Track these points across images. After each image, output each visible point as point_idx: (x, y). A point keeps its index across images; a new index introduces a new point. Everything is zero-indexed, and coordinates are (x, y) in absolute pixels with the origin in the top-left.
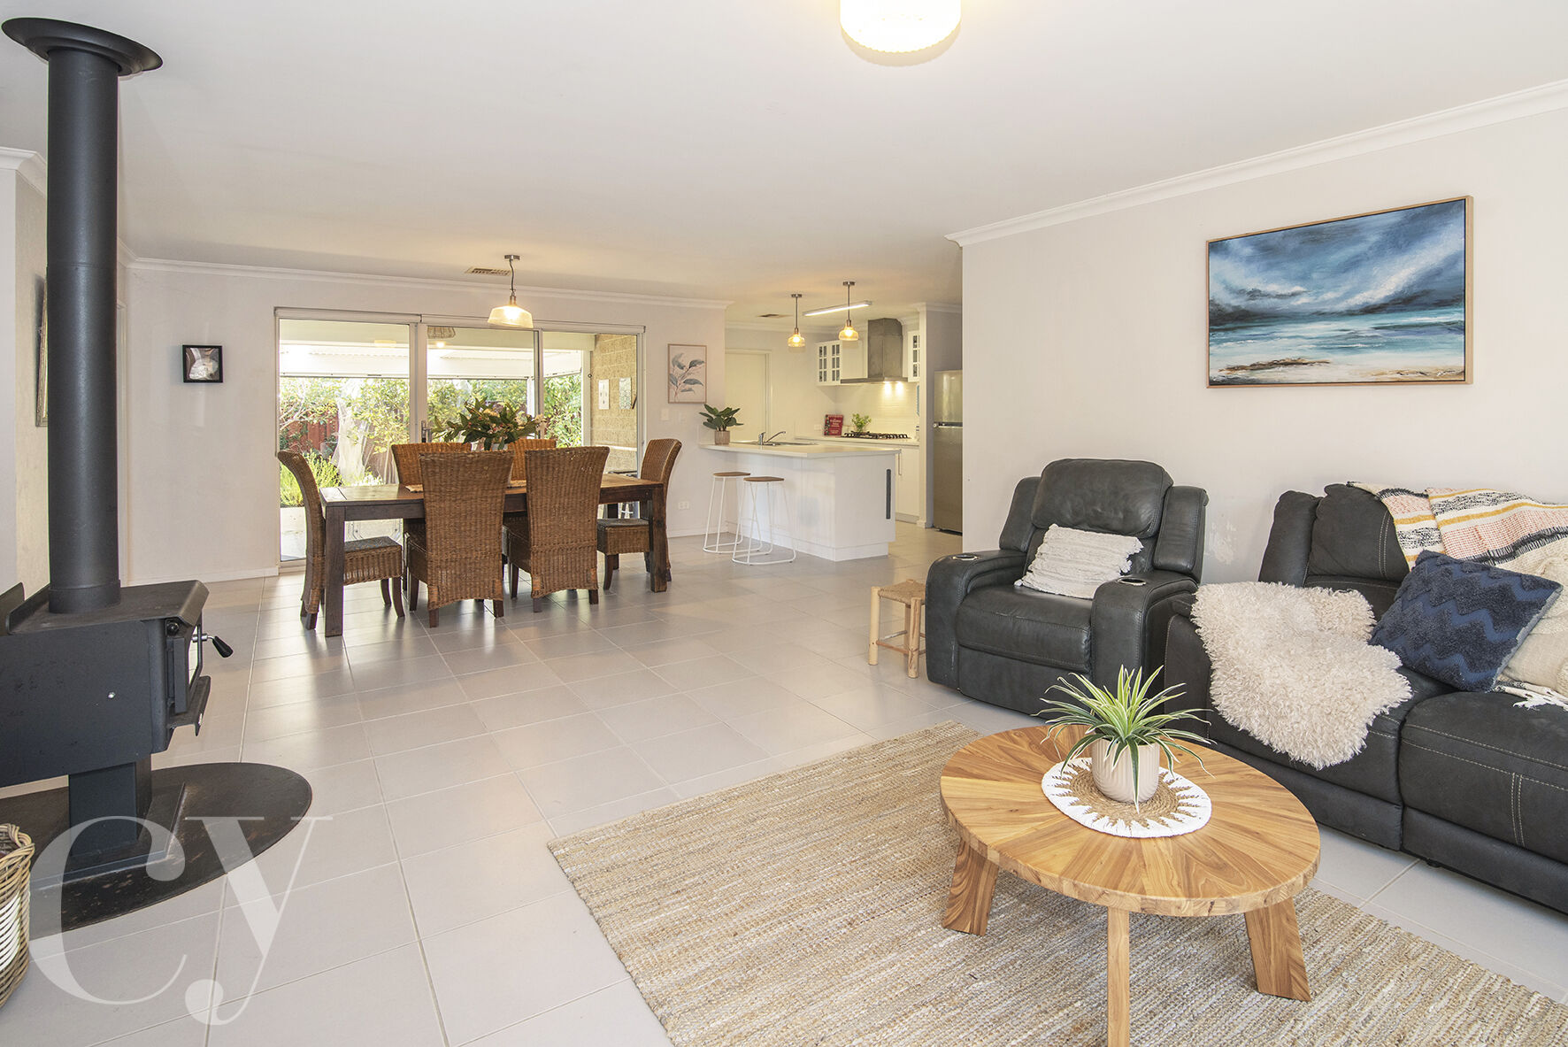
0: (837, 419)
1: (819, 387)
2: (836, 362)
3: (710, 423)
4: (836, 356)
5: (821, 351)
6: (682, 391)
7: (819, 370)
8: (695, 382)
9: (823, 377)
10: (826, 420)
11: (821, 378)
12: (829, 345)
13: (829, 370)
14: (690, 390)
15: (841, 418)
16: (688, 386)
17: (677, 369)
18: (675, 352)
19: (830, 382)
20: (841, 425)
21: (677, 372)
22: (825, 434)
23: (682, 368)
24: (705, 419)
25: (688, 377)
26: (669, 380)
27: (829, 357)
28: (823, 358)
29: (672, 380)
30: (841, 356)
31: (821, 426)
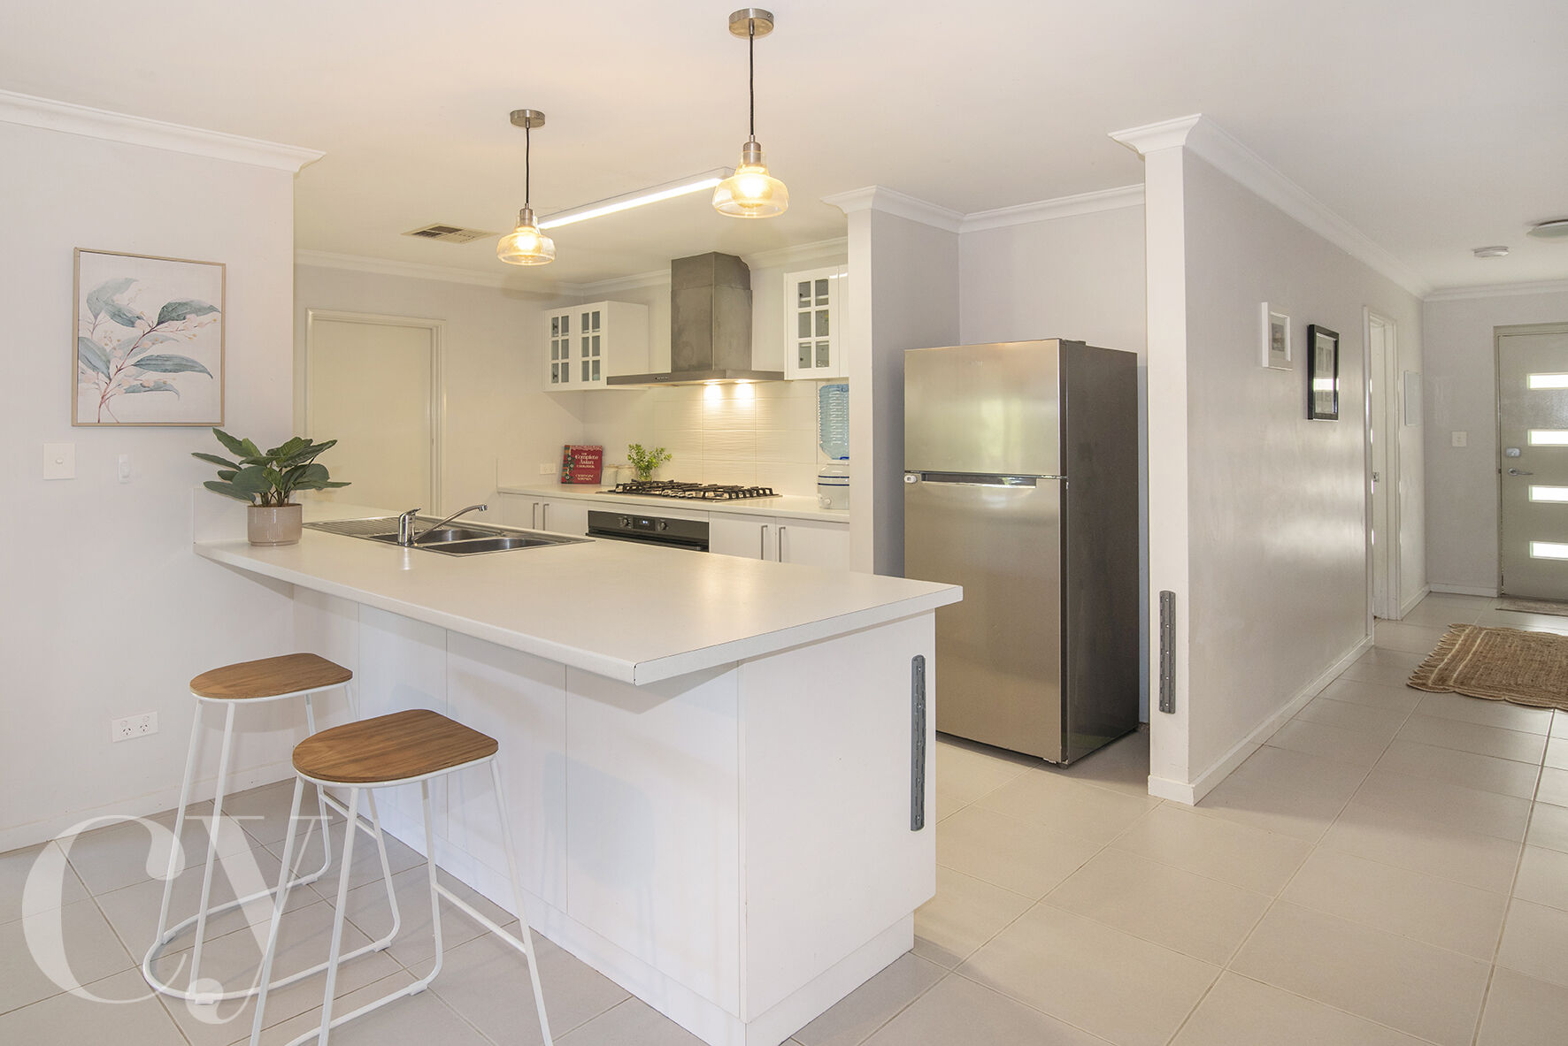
0: (589, 453)
1: (549, 393)
2: (592, 346)
3: (232, 484)
4: (590, 334)
5: (555, 327)
6: (132, 390)
7: (550, 362)
8: (182, 365)
9: (560, 373)
10: (566, 457)
11: (555, 376)
12: (575, 314)
13: (576, 360)
14: (159, 387)
15: (598, 453)
16: (151, 377)
17: (107, 324)
18: (97, 274)
19: (576, 382)
20: (599, 465)
21: (109, 332)
22: (564, 481)
23: (132, 324)
24: (212, 472)
25: (155, 351)
26: (77, 356)
27: (575, 335)
28: (560, 338)
29: (83, 353)
30: (603, 332)
31: (554, 467)
